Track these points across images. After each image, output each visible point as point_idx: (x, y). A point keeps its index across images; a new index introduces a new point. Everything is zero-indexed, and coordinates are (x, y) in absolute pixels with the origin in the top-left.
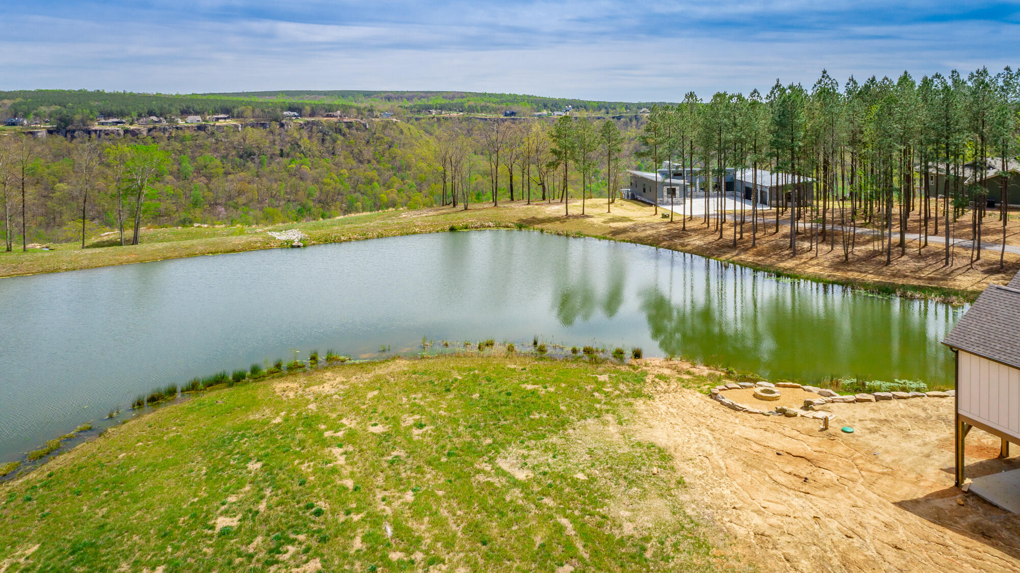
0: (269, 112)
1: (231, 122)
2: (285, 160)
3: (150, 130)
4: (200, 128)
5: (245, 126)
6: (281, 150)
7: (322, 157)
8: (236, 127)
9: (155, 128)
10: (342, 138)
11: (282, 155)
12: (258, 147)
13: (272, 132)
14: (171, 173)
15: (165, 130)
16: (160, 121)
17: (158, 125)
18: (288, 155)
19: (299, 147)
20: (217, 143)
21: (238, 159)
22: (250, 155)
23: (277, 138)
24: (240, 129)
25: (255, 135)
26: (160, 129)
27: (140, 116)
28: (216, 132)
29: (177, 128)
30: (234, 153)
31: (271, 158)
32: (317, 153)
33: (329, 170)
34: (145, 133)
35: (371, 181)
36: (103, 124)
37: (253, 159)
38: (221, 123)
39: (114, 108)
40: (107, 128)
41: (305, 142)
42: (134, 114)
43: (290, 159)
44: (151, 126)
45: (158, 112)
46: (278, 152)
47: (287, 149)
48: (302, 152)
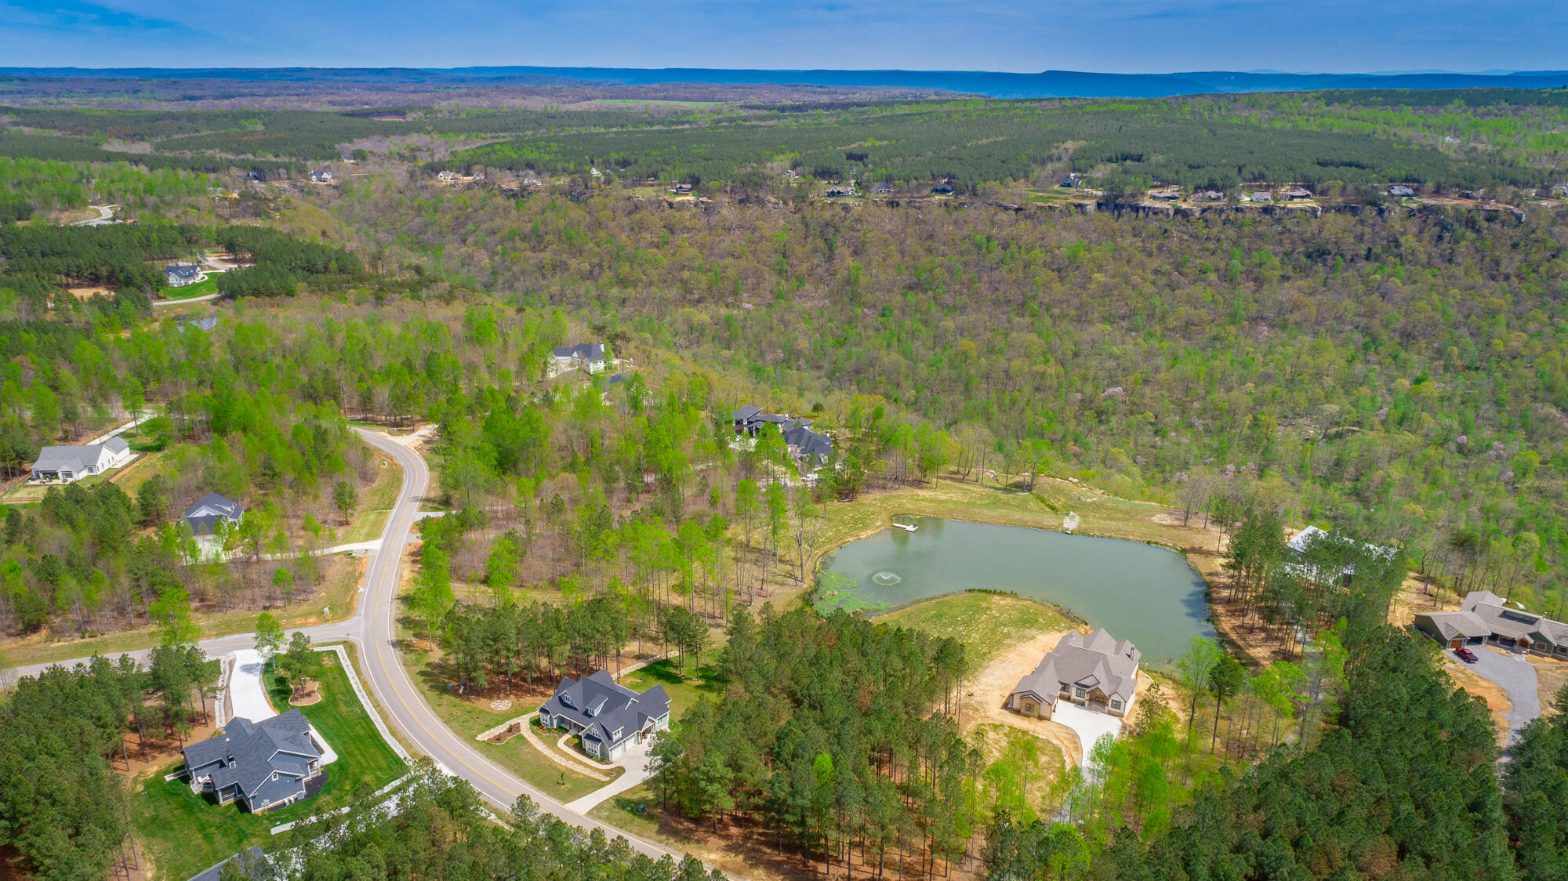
0: (1365, 192)
1: (1310, 203)
2: (1369, 267)
3: (1204, 211)
4: (1267, 210)
5: (1327, 212)
6: (1370, 250)
7: (1429, 264)
8: (1314, 211)
9: (1210, 208)
10: (1474, 236)
11: (1367, 258)
12: (1336, 243)
13: (1362, 222)
14: (1217, 270)
15: (1222, 211)
16: (1218, 199)
17: (1214, 204)
18: (1377, 258)
19: (1398, 245)
20: (1281, 233)
21: (1304, 259)
22: (1323, 253)
23: (1368, 230)
24: (1319, 213)
25: (1336, 225)
26: (1216, 210)
27: (1197, 189)
28: (1286, 217)
29: (1237, 210)
30: (1302, 249)
31: (1352, 260)
32: (1423, 258)
33: (1432, 287)
34: (1197, 215)
35: (1493, 313)
36: (1154, 198)
37: (1326, 260)
38: (1296, 204)
39: (1171, 176)
40: (1158, 205)
41: (1409, 241)
42: (1191, 187)
43: (1377, 264)
44: (1205, 205)
45: (1220, 183)
46: (1363, 252)
47: (1378, 250)
48: (1400, 256)
